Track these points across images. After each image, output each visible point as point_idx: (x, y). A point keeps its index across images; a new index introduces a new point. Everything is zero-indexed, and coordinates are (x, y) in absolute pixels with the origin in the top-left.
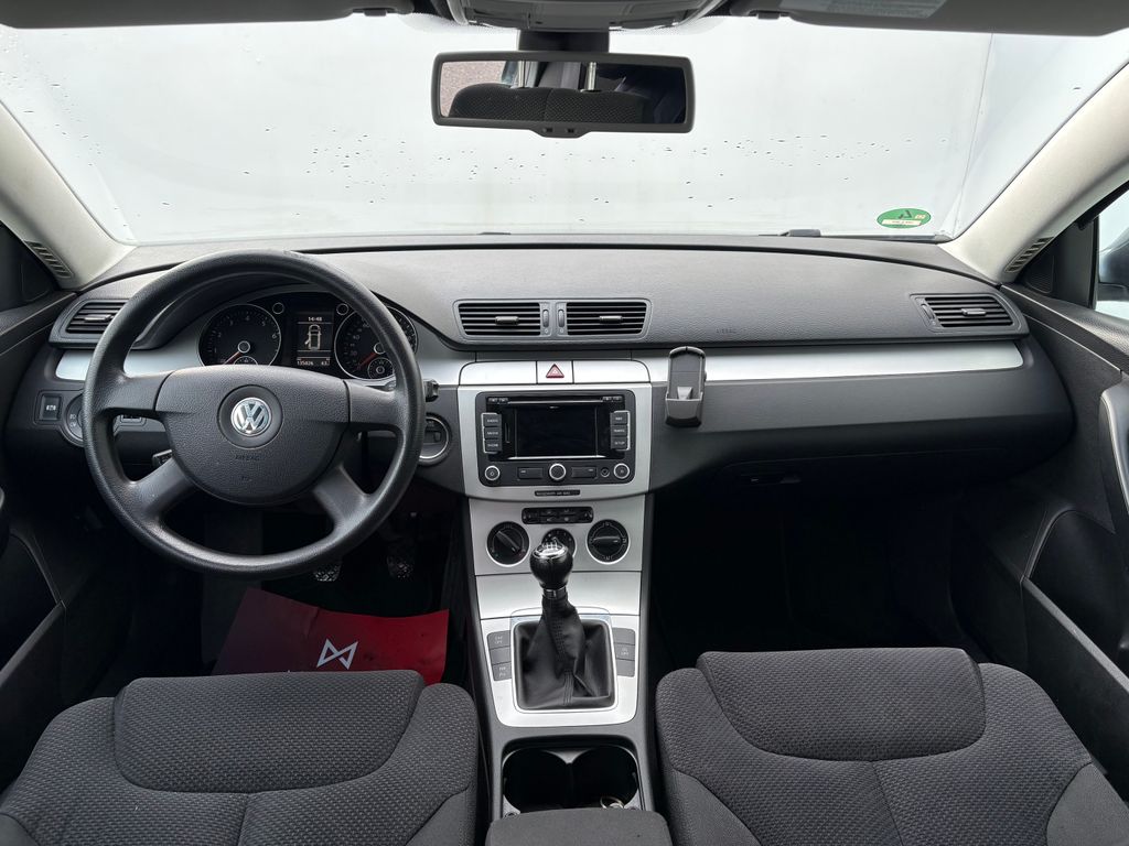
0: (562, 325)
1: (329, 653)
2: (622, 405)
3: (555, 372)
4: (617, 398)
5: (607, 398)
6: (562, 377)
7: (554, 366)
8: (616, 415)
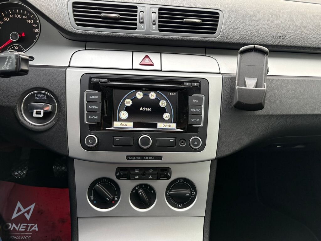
0: (154, 23)
1: (19, 210)
2: (198, 90)
3: (147, 61)
4: (195, 84)
5: (187, 84)
6: (153, 65)
7: (147, 56)
8: (193, 98)
